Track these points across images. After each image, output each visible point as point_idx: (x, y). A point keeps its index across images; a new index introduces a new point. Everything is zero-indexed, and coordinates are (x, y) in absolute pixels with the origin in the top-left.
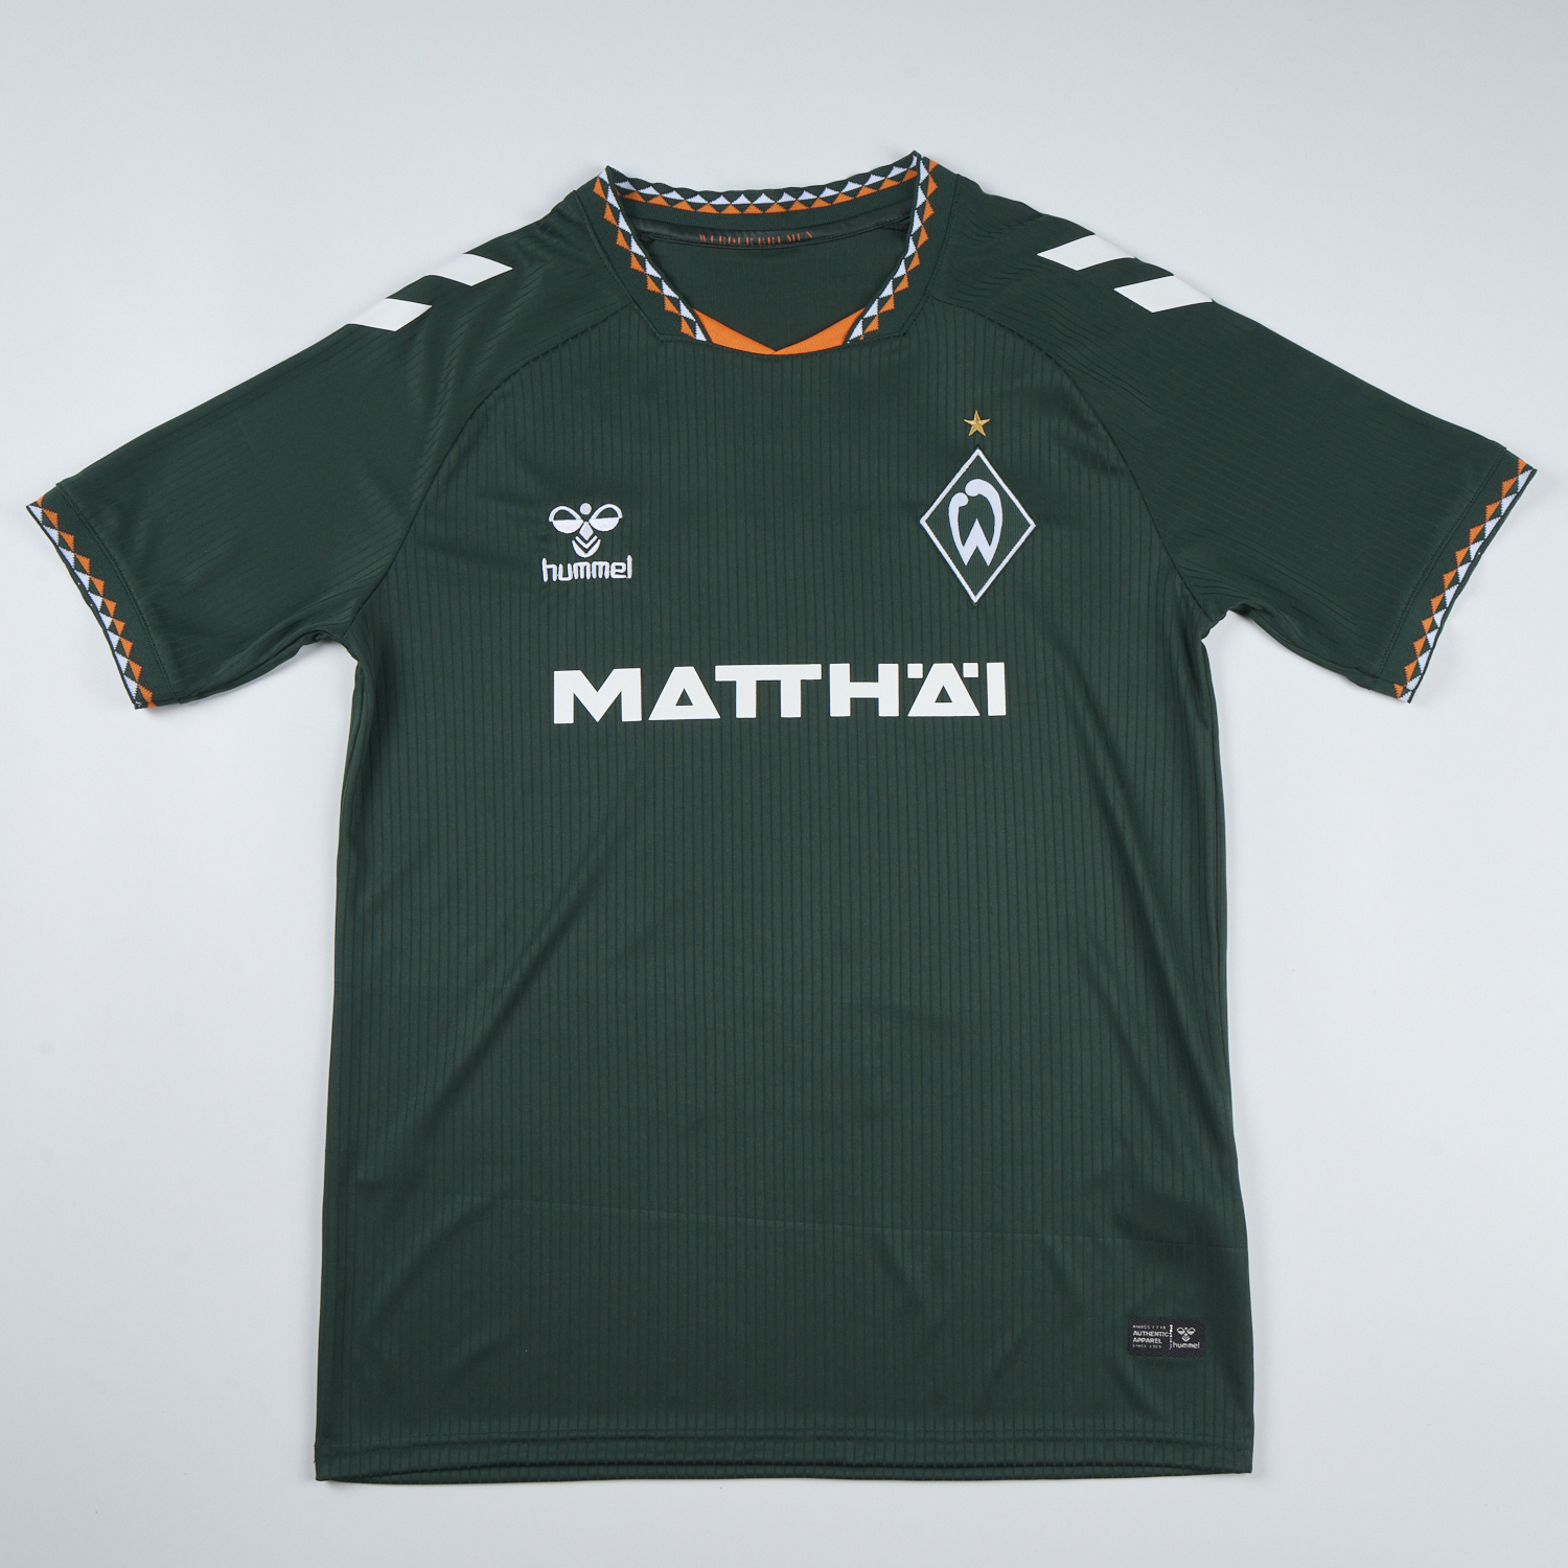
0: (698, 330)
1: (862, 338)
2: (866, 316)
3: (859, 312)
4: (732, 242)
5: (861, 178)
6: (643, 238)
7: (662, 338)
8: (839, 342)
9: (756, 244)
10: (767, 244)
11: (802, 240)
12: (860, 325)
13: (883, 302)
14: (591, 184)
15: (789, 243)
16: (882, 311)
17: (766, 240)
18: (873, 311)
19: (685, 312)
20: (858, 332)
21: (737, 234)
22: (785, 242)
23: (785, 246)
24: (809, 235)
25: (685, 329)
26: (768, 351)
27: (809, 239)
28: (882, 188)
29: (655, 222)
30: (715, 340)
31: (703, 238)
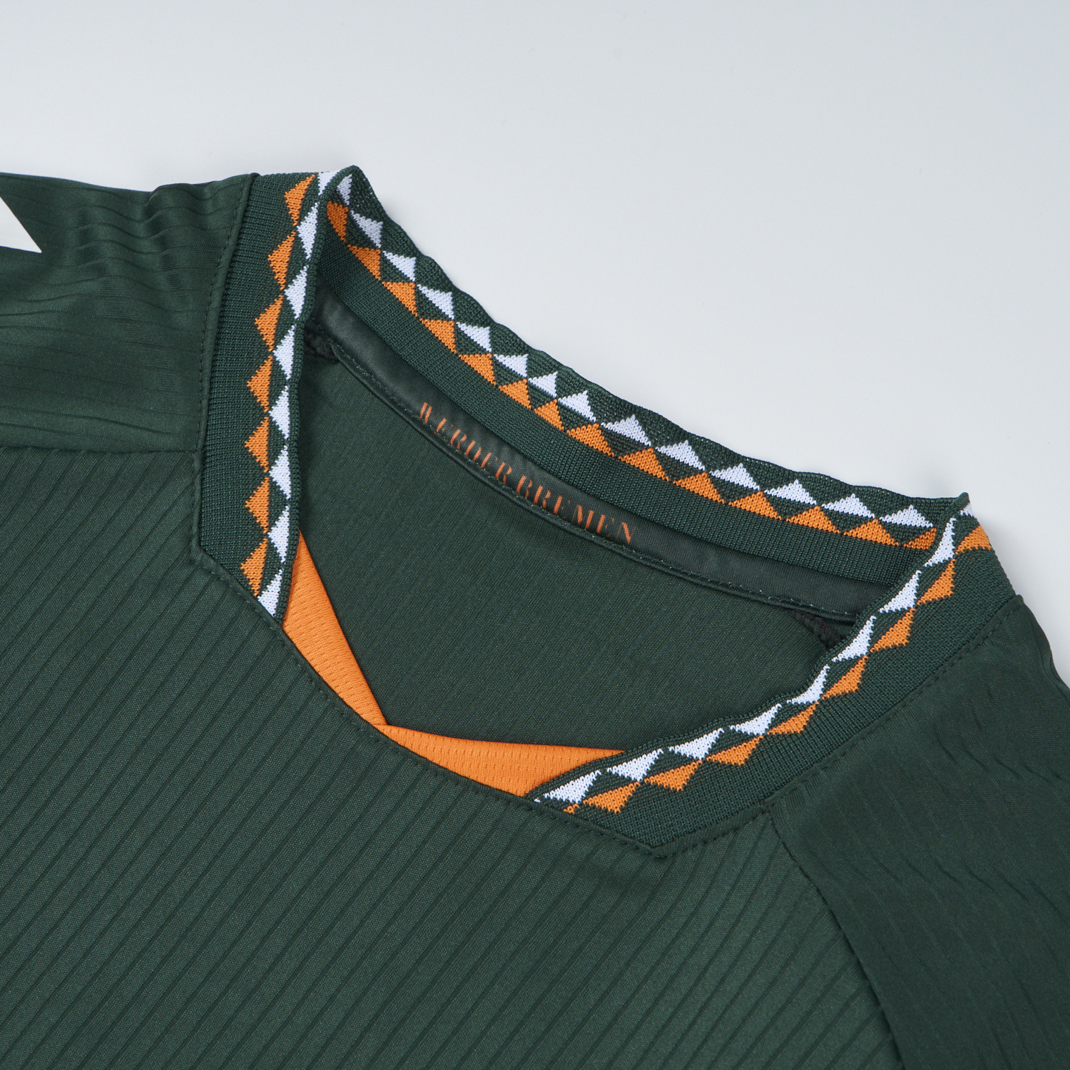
0: (275, 586)
1: (571, 810)
2: (615, 770)
3: (608, 753)
4: (471, 455)
5: (825, 488)
6: (317, 342)
7: (199, 556)
8: (519, 787)
9: (512, 484)
10: (531, 498)
11: (602, 535)
12: (587, 781)
13: (669, 762)
14: (290, 180)
15: (575, 524)
16: (652, 780)
17: (533, 490)
18: (636, 768)
19: (280, 535)
20: (573, 792)
21: (493, 443)
22: (567, 515)
23: (566, 525)
24: (627, 531)
25: (253, 567)
26: (368, 710)
27: (622, 542)
28: (853, 533)
29: (364, 327)
30: (292, 627)
31: (426, 411)
